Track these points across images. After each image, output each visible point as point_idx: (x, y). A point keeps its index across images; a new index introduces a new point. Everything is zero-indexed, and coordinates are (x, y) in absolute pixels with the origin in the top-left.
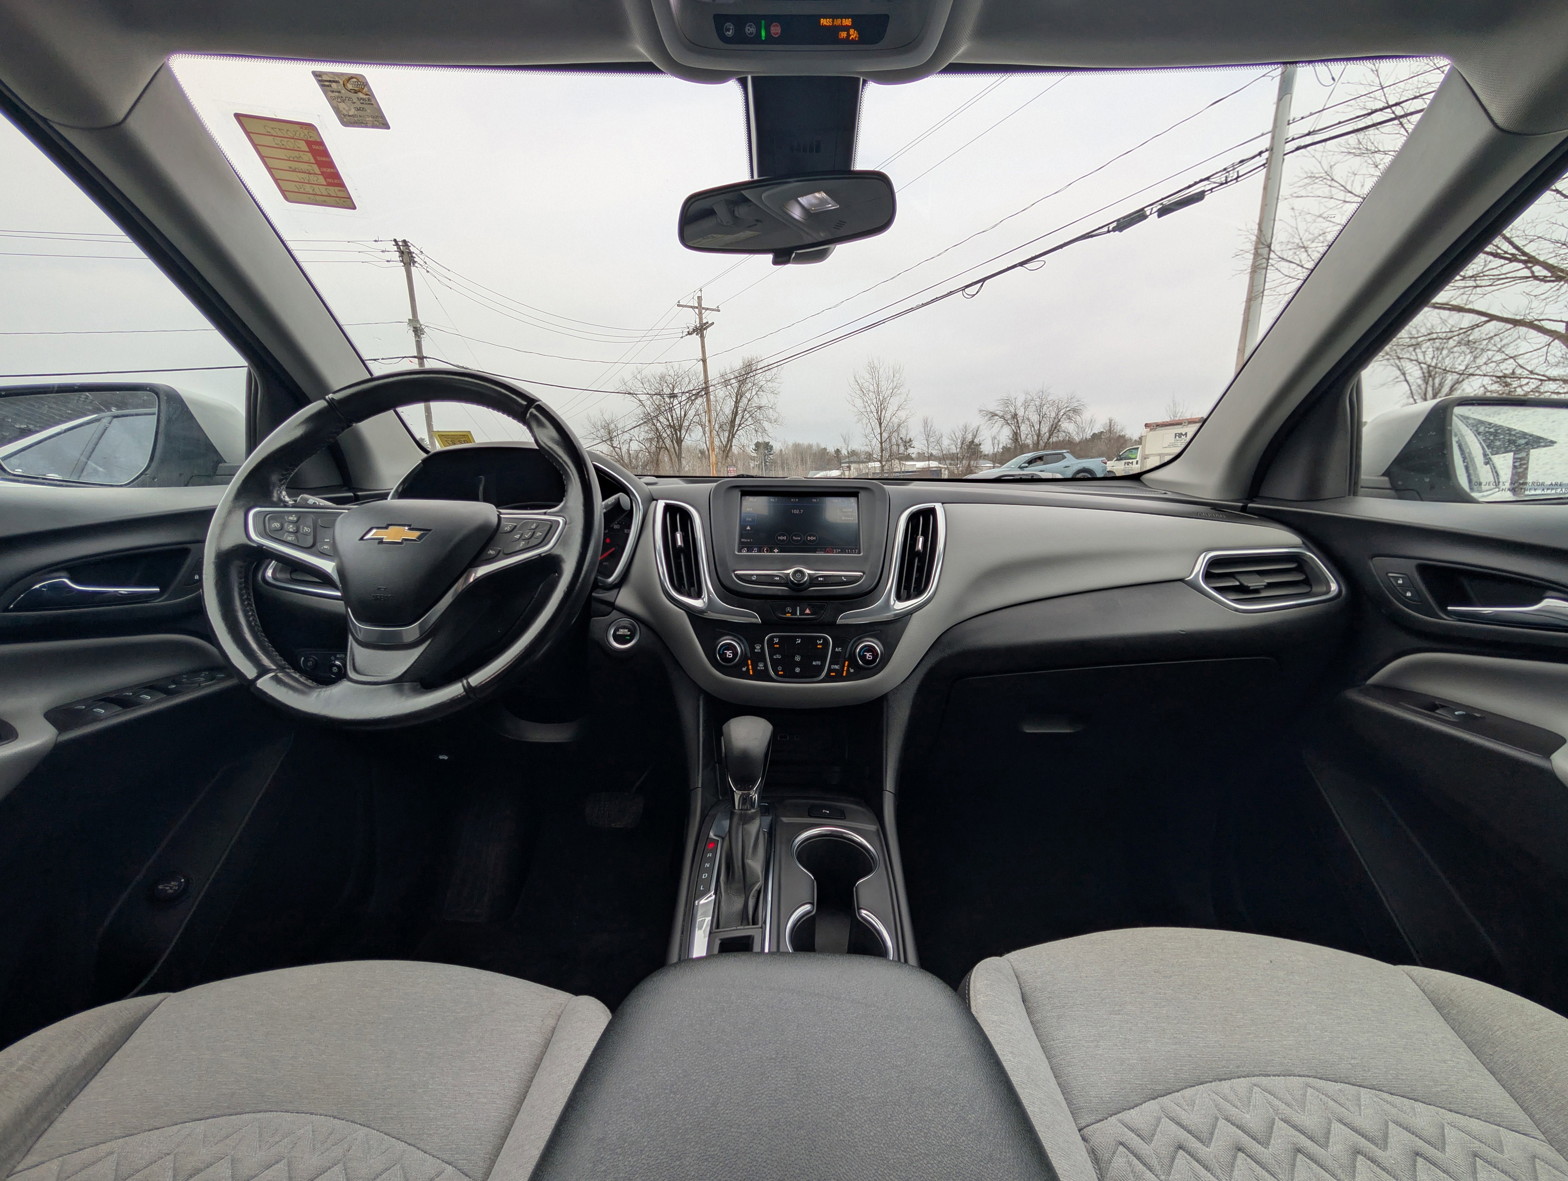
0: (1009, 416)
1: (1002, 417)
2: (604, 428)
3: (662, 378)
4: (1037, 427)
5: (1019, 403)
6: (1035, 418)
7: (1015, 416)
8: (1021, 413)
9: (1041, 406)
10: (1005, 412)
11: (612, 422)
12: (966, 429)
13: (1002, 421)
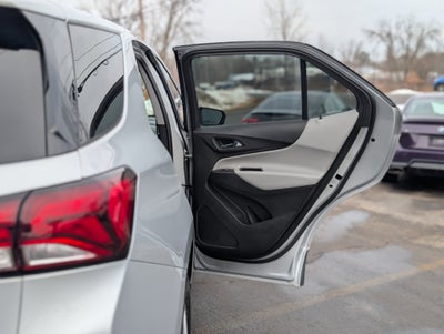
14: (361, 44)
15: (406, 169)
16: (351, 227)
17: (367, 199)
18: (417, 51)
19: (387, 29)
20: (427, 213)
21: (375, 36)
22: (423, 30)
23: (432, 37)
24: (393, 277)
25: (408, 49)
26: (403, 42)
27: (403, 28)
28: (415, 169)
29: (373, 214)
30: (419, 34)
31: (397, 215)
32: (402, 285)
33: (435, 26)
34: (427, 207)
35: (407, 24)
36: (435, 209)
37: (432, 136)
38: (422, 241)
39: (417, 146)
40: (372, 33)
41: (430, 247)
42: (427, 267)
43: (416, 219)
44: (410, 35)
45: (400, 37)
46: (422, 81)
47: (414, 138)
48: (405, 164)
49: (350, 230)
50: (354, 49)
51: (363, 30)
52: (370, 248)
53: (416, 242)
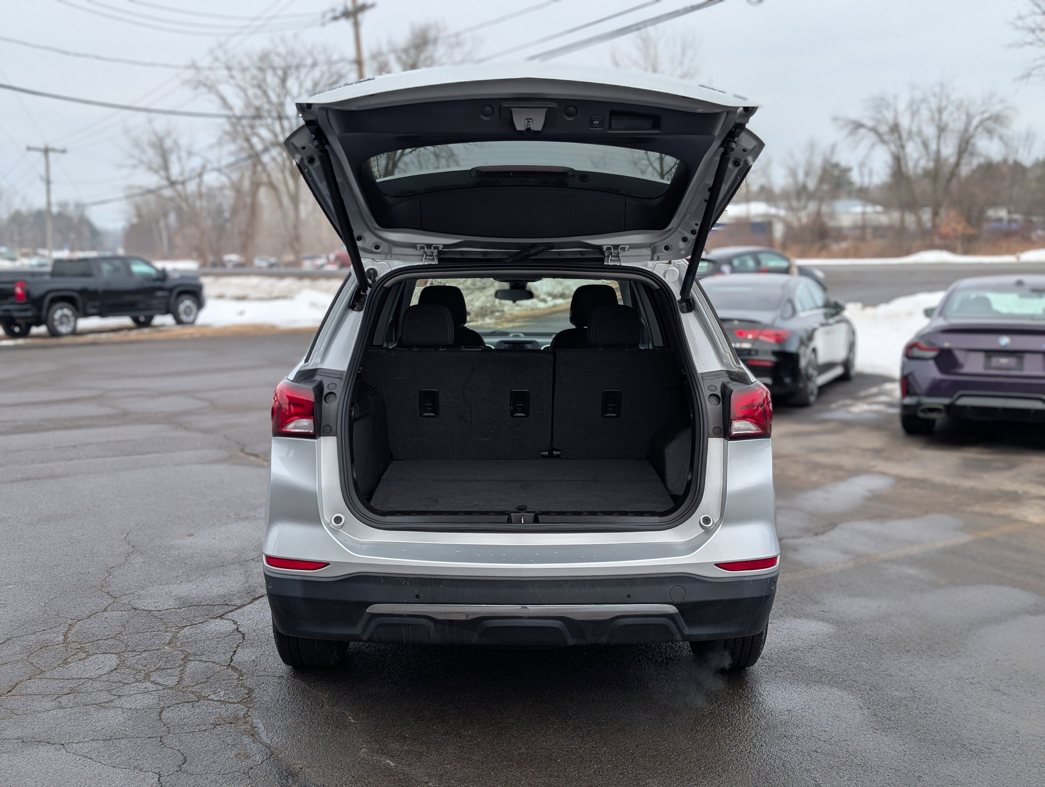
0: (884, 129)
1: (874, 130)
2: (152, 145)
3: (264, 57)
4: (933, 146)
5: (902, 105)
6: (930, 131)
7: (895, 128)
8: (905, 122)
9: (940, 111)
10: (879, 121)
11: (169, 134)
12: (812, 146)
13: (872, 137)
14: (833, 148)
15: (949, 408)
16: (868, 494)
17: (887, 459)
18: (957, 164)
19: (889, 116)
20: (986, 476)
21: (862, 131)
22: (969, 117)
23: (990, 132)
24: (939, 545)
25: (938, 159)
26: (925, 145)
27: (925, 113)
28: (964, 408)
29: (899, 479)
30: (960, 125)
31: (938, 478)
32: (952, 551)
33: (996, 108)
34: (986, 467)
35: (934, 103)
36: (998, 469)
37: (990, 353)
38: (978, 508)
39: (966, 370)
40: (858, 126)
41: (989, 515)
42: (986, 534)
43: (968, 483)
44: (942, 130)
45: (920, 133)
46: (971, 231)
47: (960, 356)
48: (946, 401)
49: (868, 499)
50: (818, 162)
51: (835, 119)
52: (901, 517)
53: (968, 509)
